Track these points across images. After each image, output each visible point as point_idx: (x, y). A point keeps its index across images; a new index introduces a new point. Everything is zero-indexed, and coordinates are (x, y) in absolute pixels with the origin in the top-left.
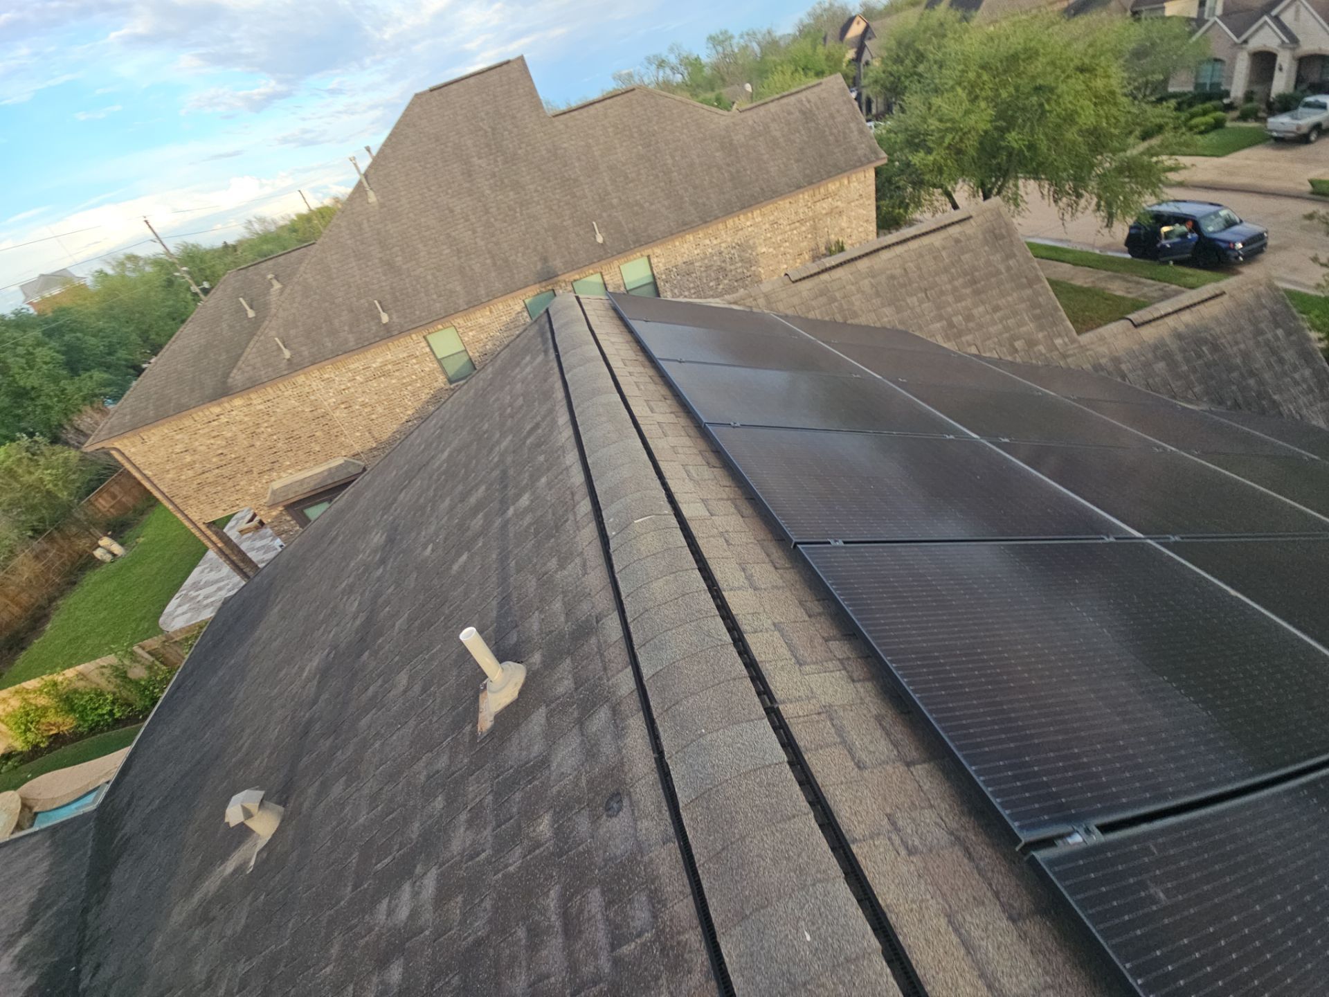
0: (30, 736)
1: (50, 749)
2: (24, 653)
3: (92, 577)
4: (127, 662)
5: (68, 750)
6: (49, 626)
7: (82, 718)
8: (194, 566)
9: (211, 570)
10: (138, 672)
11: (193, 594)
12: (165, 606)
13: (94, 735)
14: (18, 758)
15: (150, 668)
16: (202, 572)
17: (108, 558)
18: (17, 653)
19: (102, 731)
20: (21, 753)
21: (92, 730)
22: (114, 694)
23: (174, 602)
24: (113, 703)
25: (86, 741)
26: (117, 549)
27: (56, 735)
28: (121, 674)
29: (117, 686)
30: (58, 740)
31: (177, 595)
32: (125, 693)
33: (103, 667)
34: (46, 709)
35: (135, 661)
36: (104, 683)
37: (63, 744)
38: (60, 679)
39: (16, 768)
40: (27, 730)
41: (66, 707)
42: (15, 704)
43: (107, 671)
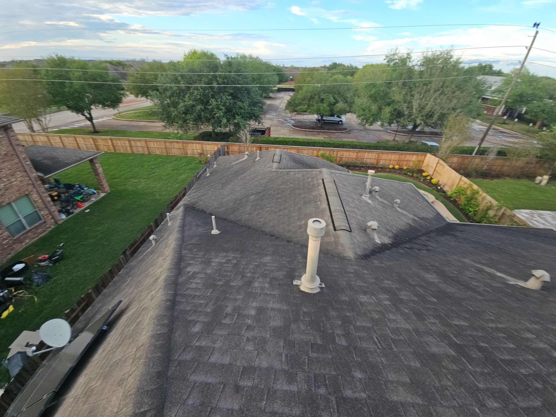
0: (455, 195)
1: (451, 201)
2: (482, 179)
3: (525, 182)
4: (496, 208)
5: (452, 206)
6: (496, 180)
7: (465, 205)
8: (550, 210)
9: (552, 217)
10: (491, 213)
11: (536, 216)
12: (523, 209)
14: (445, 195)
15: (495, 215)
16: (549, 214)
17: (537, 182)
18: (481, 178)
19: (461, 212)
20: (447, 195)
21: (461, 210)
22: (479, 210)
23: (528, 211)
24: (475, 211)
25: (456, 209)
27: (456, 201)
28: (489, 209)
29: (483, 209)
30: (455, 202)
31: (532, 211)
32: (479, 212)
33: (490, 202)
34: (466, 194)
35: (497, 210)
36: (483, 205)
37: (454, 204)
38: (481, 193)
39: (441, 195)
40: (456, 193)
41: (469, 199)
42: (466, 186)
43: (489, 204)
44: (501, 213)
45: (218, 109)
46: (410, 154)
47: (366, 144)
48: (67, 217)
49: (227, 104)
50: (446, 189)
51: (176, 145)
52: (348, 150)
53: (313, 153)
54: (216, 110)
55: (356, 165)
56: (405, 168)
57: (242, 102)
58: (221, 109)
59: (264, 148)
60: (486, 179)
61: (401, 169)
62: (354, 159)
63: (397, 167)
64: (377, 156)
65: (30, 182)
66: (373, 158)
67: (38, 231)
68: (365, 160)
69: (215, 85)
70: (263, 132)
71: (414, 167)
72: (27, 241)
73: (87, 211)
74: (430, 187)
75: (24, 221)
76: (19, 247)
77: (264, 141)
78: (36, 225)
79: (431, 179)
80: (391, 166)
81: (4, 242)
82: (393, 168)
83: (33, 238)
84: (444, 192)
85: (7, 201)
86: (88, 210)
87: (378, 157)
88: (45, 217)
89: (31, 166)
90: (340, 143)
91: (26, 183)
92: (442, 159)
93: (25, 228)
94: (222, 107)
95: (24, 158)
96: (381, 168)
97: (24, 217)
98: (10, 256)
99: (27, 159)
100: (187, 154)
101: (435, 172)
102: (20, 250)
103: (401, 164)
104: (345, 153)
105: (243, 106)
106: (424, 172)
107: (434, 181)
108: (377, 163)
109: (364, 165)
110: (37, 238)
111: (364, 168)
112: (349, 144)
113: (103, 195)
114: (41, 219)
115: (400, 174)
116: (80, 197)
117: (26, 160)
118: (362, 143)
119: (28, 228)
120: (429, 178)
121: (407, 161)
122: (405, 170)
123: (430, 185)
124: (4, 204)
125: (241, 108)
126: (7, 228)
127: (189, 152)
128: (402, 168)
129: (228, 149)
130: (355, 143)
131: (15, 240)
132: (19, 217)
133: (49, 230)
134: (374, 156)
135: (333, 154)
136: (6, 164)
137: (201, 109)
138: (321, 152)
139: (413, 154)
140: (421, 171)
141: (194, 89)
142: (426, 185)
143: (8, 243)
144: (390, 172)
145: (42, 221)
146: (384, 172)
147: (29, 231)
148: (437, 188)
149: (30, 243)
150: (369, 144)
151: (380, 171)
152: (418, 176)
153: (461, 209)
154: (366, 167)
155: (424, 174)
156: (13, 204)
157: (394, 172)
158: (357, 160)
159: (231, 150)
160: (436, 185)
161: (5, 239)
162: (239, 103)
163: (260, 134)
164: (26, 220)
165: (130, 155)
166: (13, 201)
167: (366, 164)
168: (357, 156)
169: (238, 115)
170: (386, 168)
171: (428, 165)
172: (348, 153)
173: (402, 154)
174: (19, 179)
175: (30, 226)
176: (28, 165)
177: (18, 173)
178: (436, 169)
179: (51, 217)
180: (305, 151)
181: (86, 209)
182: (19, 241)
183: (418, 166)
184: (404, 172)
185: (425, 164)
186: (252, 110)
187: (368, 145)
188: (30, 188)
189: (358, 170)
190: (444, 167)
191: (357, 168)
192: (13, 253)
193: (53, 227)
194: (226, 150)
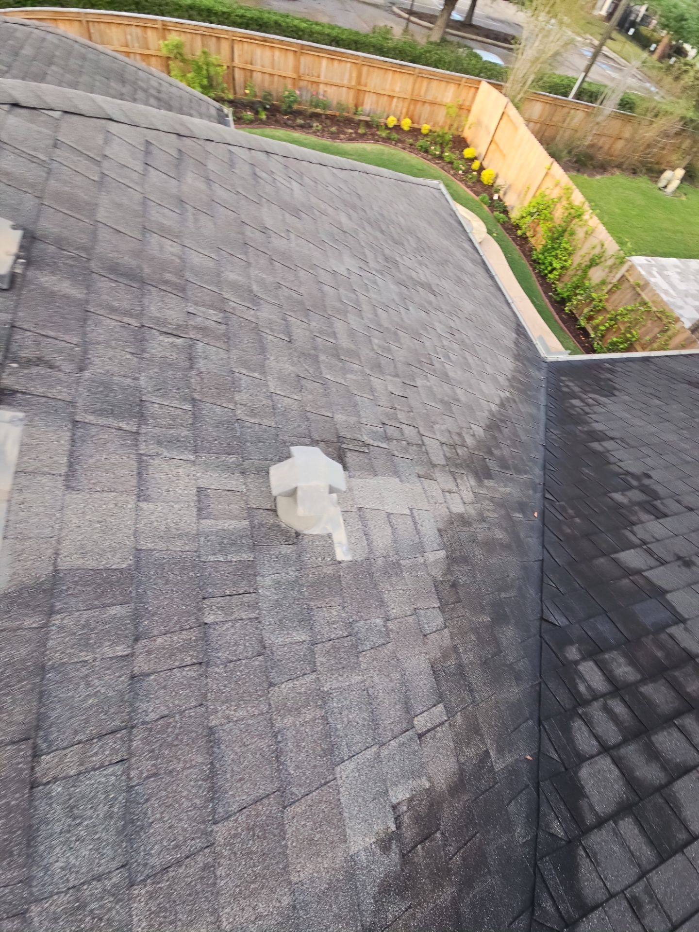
0: (528, 220)
1: (516, 238)
3: (643, 182)
4: (610, 262)
6: (598, 177)
7: (545, 250)
9: (679, 274)
10: (596, 275)
11: (654, 271)
13: (531, 265)
14: (506, 219)
15: (603, 283)
16: (675, 266)
17: (661, 184)
19: (534, 269)
20: (510, 219)
21: (535, 263)
22: (572, 265)
23: (643, 259)
24: (563, 268)
25: (525, 260)
26: (676, 183)
27: (528, 238)
28: (593, 263)
29: (579, 265)
30: (523, 241)
31: (649, 258)
32: (570, 272)
33: (603, 245)
34: (552, 219)
35: (612, 268)
36: (582, 252)
37: (521, 246)
38: (586, 217)
39: (498, 221)
40: (531, 214)
41: (556, 235)
42: (555, 194)
43: (597, 251)
44: (618, 276)
46: (442, 79)
47: (327, 31)
50: (510, 200)
52: (265, 40)
53: (145, 39)
55: (295, 107)
56: (425, 128)
60: (583, 173)
61: (415, 132)
62: (289, 82)
63: (406, 124)
64: (354, 75)
66: (346, 82)
68: (322, 86)
71: (446, 130)
74: (477, 194)
79: (482, 168)
80: (392, 121)
82: (397, 128)
84: (505, 212)
87: (359, 83)
90: (248, 14)
92: (512, 101)
96: (368, 124)
101: (493, 146)
103: (416, 118)
104: (259, 51)
106: (467, 146)
107: (486, 177)
108: (356, 106)
109: (318, 110)
111: (321, 122)
112: (276, 23)
115: (412, 148)
118: (317, 24)
120: (476, 165)
121: (432, 103)
122: (426, 135)
123: (478, 188)
128: (419, 130)
130: (296, 22)
134: (347, 75)
135: (219, 52)
138: (174, 38)
139: (448, 81)
140: (460, 143)
142: (469, 187)
144: (387, 140)
146: (375, 138)
148: (491, 199)
150: (336, 30)
151: (362, 137)
152: (453, 156)
153: (534, 261)
154: (327, 117)
155: (468, 153)
157: (400, 141)
158: (300, 89)
160: (490, 189)
167: (326, 107)
168: (297, 69)
170: (378, 127)
171: (479, 123)
172: (268, 53)
173: (420, 76)
178: (496, 138)
180: (114, 29)
183: (455, 126)
184: (421, 142)
185: (472, 118)
187: (334, 33)
189: (302, 127)
190: (516, 128)
191: (300, 121)
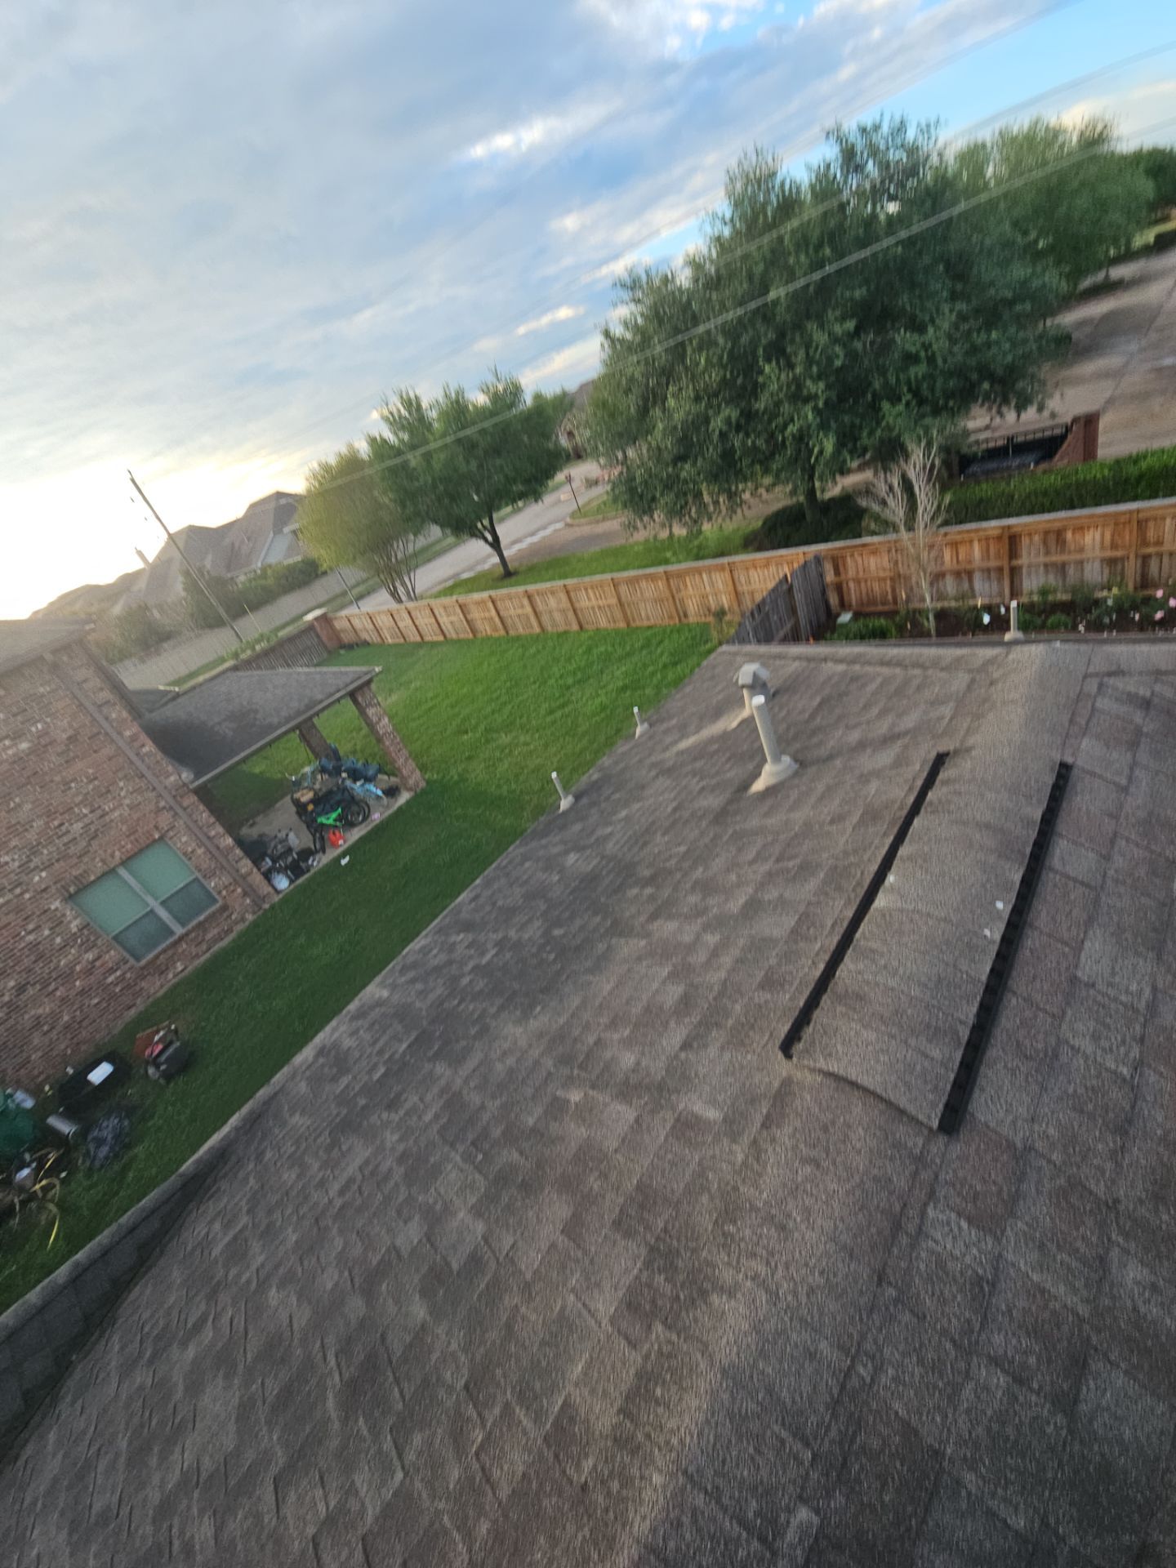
45: (798, 396)
48: (292, 882)
49: (838, 363)
51: (649, 590)
54: (786, 408)
57: (921, 329)
58: (807, 399)
59: (1036, 538)
65: (162, 804)
67: (209, 936)
69: (777, 293)
70: (1046, 447)
72: (179, 966)
73: (344, 862)
75: (163, 914)
76: (156, 987)
77: (1045, 493)
78: (202, 918)
81: (110, 980)
83: (197, 956)
85: (100, 867)
86: (347, 859)
88: (224, 893)
89: (160, 755)
91: (152, 807)
93: (172, 933)
94: (811, 387)
95: (134, 738)
97: (163, 903)
98: (133, 1012)
99: (143, 737)
100: (686, 615)
102: (161, 993)
105: (923, 345)
110: (208, 955)
113: (404, 797)
114: (215, 901)
116: (334, 815)
117: (136, 744)
119: (179, 931)
124: (92, 878)
125: (910, 359)
126: (115, 938)
127: (692, 607)
129: (837, 572)
131: (142, 968)
132: (148, 905)
133: (240, 927)
136: (79, 765)
137: (728, 421)
141: (700, 349)
143: (122, 978)
145: (218, 905)
147: (181, 939)
149: (190, 968)
156: (122, 872)
159: (851, 573)
161: (112, 971)
162: (905, 340)
163: (1030, 459)
164: (170, 911)
165: (536, 639)
166: (123, 863)
169: (895, 399)
174: (127, 801)
175: (183, 925)
176: (149, 754)
177: (121, 784)
179: (239, 890)
181: (343, 855)
182: (157, 968)
186: (974, 350)
188: (165, 820)
192: (141, 1005)
193: (250, 917)
194: (830, 577)
